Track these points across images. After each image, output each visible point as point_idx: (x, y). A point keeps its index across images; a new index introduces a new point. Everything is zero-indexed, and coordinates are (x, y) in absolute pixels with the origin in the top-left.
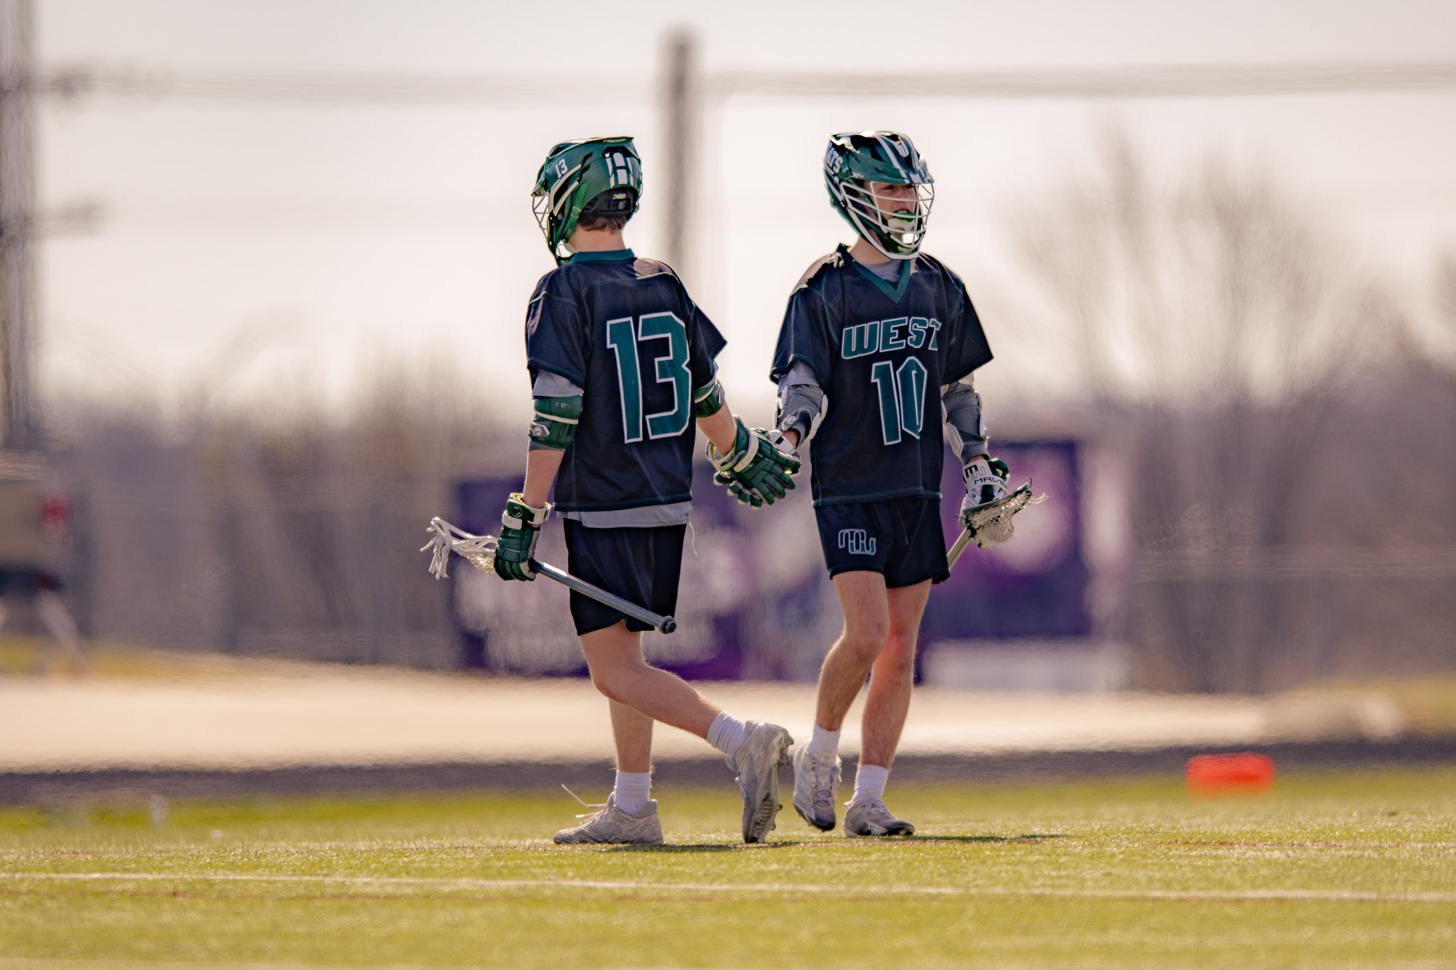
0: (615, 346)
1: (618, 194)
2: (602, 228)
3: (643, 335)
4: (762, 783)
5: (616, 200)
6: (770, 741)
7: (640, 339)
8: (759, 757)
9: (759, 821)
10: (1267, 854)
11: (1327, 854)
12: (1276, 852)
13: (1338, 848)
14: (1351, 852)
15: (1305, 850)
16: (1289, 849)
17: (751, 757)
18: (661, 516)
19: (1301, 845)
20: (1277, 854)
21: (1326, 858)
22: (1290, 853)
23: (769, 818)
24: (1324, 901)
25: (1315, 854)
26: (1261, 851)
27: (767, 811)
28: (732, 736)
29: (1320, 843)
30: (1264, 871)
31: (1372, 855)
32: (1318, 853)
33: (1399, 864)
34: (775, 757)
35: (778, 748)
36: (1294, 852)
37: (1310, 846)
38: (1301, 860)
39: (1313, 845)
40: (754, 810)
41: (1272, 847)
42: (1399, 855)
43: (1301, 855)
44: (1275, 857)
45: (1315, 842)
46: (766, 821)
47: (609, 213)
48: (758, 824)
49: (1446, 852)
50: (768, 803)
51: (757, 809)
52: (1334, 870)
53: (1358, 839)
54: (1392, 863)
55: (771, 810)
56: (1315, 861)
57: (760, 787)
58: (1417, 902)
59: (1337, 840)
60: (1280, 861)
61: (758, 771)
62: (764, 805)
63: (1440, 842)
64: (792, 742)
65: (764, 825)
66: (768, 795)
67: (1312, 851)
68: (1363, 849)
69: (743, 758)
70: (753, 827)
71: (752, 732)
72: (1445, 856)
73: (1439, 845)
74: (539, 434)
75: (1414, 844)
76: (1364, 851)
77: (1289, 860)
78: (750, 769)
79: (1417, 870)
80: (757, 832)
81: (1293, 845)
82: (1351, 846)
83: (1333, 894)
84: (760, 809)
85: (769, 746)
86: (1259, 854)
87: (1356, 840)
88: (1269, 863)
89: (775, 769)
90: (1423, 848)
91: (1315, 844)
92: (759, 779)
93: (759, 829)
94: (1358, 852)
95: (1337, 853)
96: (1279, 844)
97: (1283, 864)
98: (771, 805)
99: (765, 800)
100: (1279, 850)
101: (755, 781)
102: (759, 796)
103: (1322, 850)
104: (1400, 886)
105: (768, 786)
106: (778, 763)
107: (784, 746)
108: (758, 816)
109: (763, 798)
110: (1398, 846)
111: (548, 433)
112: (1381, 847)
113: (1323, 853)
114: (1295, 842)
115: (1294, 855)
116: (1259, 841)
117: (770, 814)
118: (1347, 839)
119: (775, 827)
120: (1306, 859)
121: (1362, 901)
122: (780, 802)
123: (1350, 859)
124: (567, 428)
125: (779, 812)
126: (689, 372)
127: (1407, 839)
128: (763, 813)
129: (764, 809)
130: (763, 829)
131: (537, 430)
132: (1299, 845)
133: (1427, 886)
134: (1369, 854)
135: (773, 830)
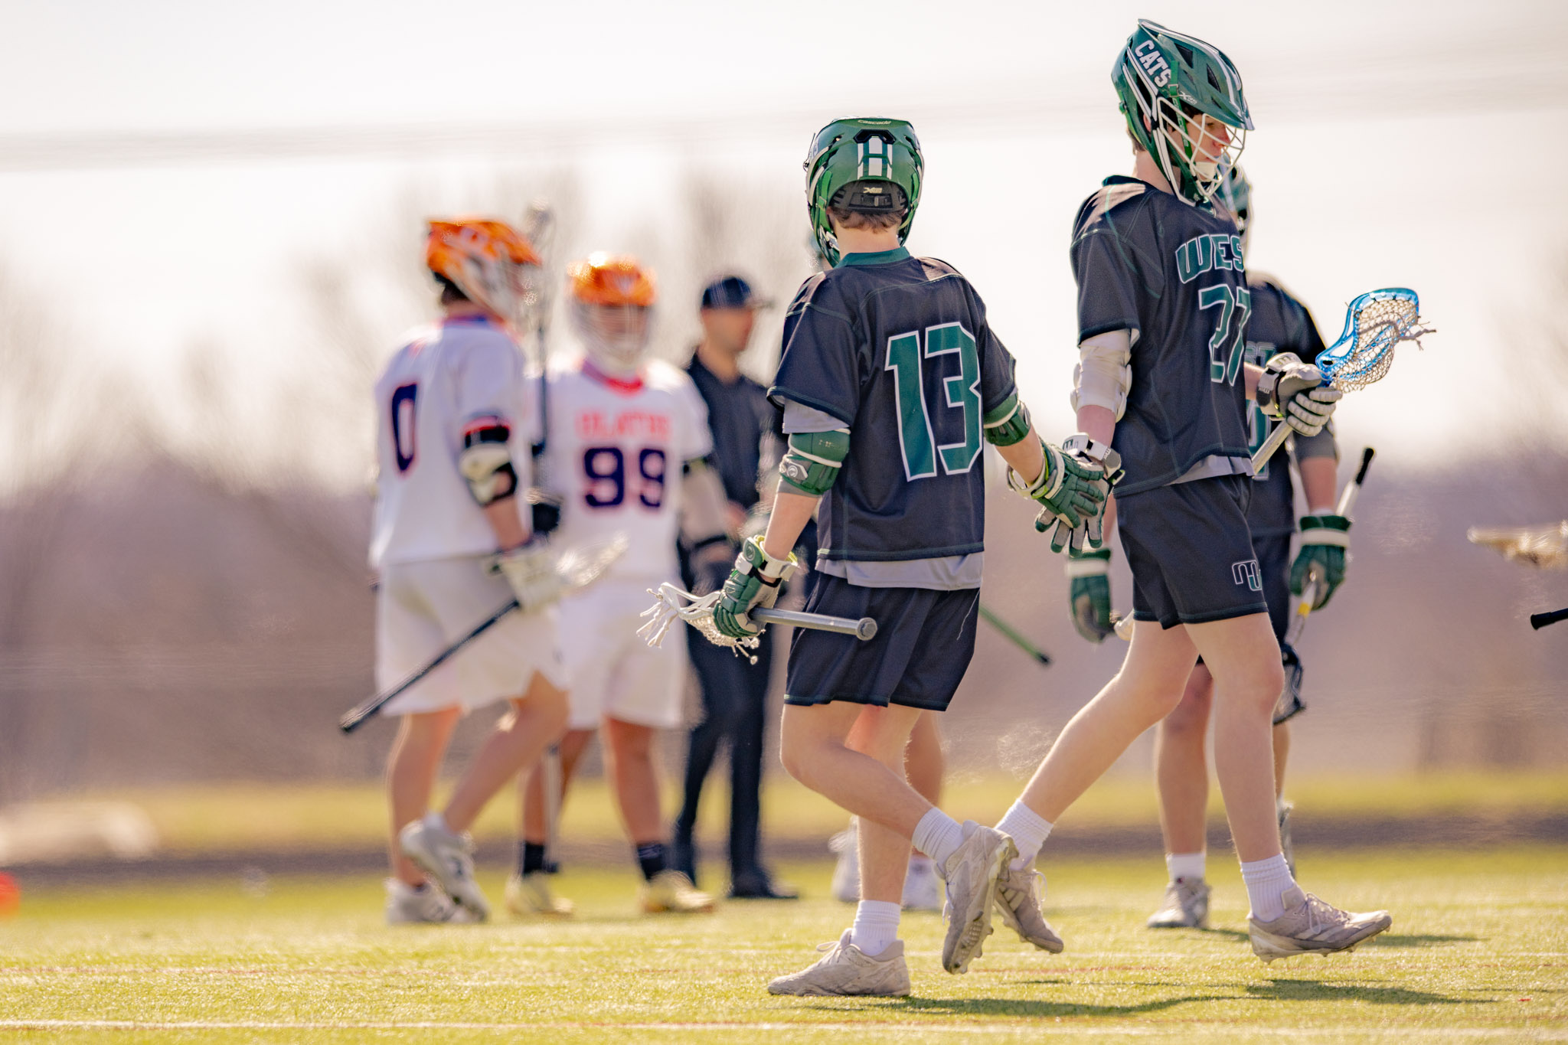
0: (895, 368)
1: (870, 187)
2: (860, 226)
3: (929, 352)
4: (976, 899)
5: (869, 194)
6: (992, 849)
7: (927, 355)
8: (975, 868)
9: (966, 945)
10: (14, 980)
11: (79, 980)
12: (24, 978)
13: (90, 973)
14: (104, 978)
15: (55, 975)
16: (38, 975)
17: (966, 866)
18: (943, 576)
19: (50, 970)
20: (25, 980)
21: (77, 985)
22: (39, 978)
23: (976, 942)
24: (78, 1030)
25: (66, 980)
26: (8, 976)
27: (976, 934)
28: (941, 841)
29: (72, 968)
30: (12, 999)
31: (126, 981)
32: (69, 979)
33: (156, 989)
34: (994, 870)
35: (1000, 860)
36: (43, 978)
37: (61, 971)
38: (50, 987)
39: (63, 970)
40: (961, 931)
41: (20, 973)
42: (155, 981)
43: (50, 980)
44: (23, 983)
45: (66, 966)
46: (973, 946)
47: (862, 208)
48: (964, 947)
49: (205, 977)
50: (978, 924)
51: (965, 929)
52: (87, 996)
53: (112, 963)
54: (149, 989)
55: (979, 932)
56: (67, 988)
57: (972, 903)
58: (176, 1031)
59: (88, 963)
60: (28, 988)
61: (972, 884)
62: (973, 926)
63: (199, 966)
64: (1017, 855)
65: (970, 951)
66: (981, 914)
67: (63, 976)
68: (117, 974)
69: (956, 865)
70: (957, 951)
71: (970, 836)
72: (205, 981)
73: (197, 969)
74: (794, 475)
75: (171, 969)
76: (118, 977)
77: (38, 986)
78: (962, 880)
79: (173, 996)
80: (960, 957)
81: (41, 970)
82: (105, 972)
83: (87, 1023)
84: (969, 931)
85: (990, 856)
86: (6, 979)
87: (109, 964)
88: (16, 990)
89: (992, 885)
90: (181, 972)
91: (66, 969)
92: (972, 893)
93: (964, 954)
94: (112, 978)
95: (90, 979)
96: (27, 969)
97: (31, 991)
98: (981, 927)
99: (976, 920)
100: (27, 976)
101: (968, 895)
102: (970, 915)
103: (73, 976)
104: (157, 1015)
105: (982, 904)
106: (998, 879)
107: (1007, 859)
108: (964, 938)
109: (974, 918)
110: (154, 971)
111: (806, 475)
112: (135, 972)
113: (75, 979)
114: (44, 967)
115: (42, 980)
116: (6, 967)
117: (978, 937)
118: (99, 964)
119: (981, 954)
120: (56, 986)
121: (117, 1029)
122: (992, 925)
123: (103, 985)
124: (829, 470)
125: (989, 936)
126: (979, 396)
127: (165, 964)
128: (972, 936)
129: (973, 931)
130: (967, 955)
131: (793, 469)
132: (49, 970)
133: (186, 1013)
134: (124, 980)
135: (979, 957)
